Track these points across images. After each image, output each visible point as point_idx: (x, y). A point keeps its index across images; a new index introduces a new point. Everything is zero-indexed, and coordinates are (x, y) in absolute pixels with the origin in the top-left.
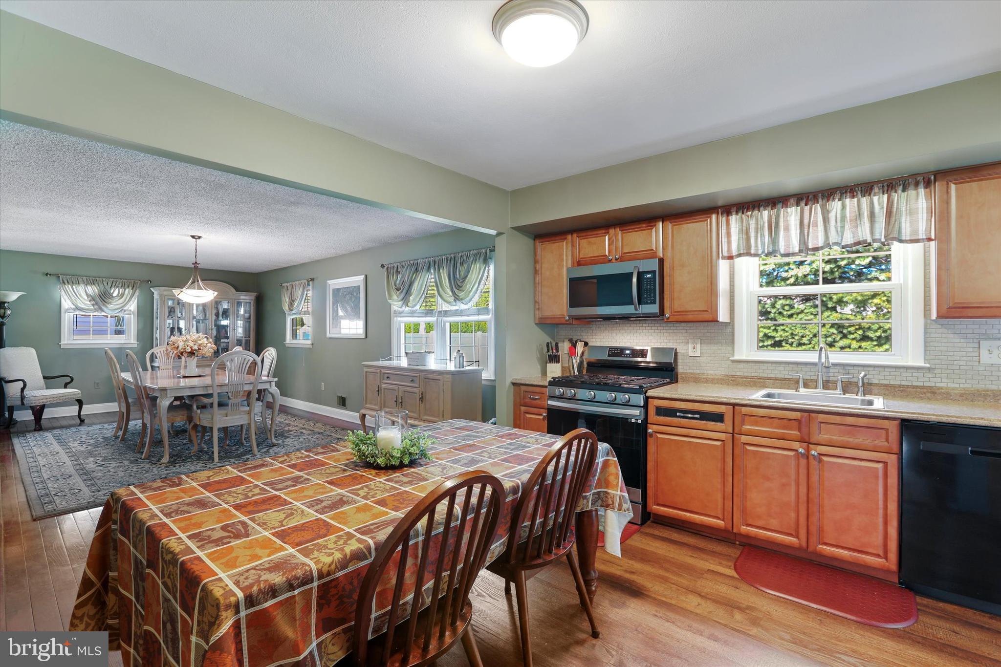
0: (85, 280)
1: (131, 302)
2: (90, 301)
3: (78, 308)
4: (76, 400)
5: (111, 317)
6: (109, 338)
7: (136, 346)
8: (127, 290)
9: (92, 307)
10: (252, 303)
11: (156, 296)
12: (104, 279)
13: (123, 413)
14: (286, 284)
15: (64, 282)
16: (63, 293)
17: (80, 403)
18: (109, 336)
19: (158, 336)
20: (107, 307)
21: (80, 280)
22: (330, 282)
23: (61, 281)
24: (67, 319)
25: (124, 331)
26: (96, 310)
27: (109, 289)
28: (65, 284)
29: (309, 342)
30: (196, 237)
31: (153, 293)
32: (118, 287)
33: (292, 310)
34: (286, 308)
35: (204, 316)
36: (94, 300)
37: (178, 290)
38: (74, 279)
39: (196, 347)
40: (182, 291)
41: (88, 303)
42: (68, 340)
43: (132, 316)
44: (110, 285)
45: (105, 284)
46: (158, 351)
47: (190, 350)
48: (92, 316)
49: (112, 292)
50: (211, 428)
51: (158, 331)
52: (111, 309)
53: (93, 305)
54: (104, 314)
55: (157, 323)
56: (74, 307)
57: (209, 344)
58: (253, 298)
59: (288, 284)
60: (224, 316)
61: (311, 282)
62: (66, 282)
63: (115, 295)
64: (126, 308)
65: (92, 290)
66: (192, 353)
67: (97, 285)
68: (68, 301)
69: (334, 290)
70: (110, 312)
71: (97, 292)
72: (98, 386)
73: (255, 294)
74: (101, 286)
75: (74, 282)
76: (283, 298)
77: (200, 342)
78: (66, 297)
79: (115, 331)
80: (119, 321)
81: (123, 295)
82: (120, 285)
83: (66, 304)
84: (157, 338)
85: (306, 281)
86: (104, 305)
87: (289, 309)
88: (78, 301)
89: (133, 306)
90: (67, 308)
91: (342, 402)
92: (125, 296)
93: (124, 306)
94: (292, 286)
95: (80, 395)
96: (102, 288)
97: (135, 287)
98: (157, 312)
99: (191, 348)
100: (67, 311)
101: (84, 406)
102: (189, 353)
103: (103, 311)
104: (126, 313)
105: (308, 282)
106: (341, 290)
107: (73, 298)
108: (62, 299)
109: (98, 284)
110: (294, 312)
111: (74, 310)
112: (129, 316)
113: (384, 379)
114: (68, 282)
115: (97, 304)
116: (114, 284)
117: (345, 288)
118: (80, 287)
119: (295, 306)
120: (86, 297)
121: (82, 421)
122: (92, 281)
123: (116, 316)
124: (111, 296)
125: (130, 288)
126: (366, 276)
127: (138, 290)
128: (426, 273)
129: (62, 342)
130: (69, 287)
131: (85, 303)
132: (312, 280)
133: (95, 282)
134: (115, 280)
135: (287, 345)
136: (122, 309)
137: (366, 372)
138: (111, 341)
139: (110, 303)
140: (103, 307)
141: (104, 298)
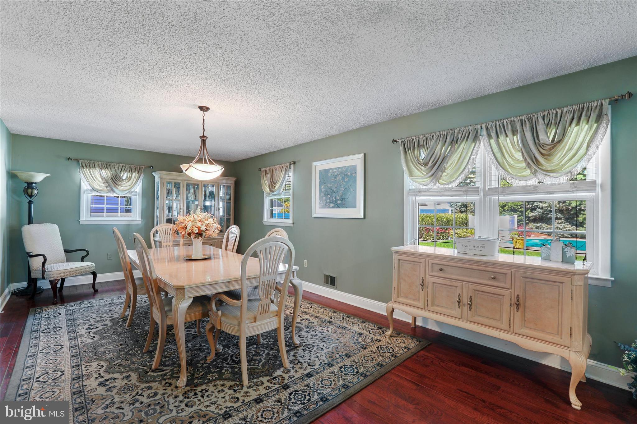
0: (100, 165)
1: (137, 184)
2: (104, 183)
3: (94, 189)
4: (91, 273)
5: (121, 197)
6: (119, 216)
7: (140, 222)
8: (134, 174)
9: (106, 189)
10: (232, 187)
11: (157, 179)
12: (116, 164)
13: (130, 295)
14: (265, 169)
15: (83, 166)
16: (82, 175)
17: (94, 274)
18: (119, 213)
19: (158, 214)
20: (117, 188)
21: (96, 164)
22: (315, 164)
23: (81, 166)
24: (86, 199)
25: (131, 210)
26: (109, 191)
27: (119, 173)
28: (84, 168)
29: (290, 221)
30: (204, 109)
31: (155, 177)
32: (126, 171)
33: (273, 192)
34: (266, 189)
35: (194, 197)
36: (107, 182)
37: (187, 165)
38: (90, 164)
39: (203, 228)
40: (191, 166)
41: (103, 185)
42: (86, 217)
43: (138, 196)
44: (120, 169)
45: (116, 168)
46: (160, 229)
47: (197, 231)
48: (105, 197)
49: (122, 175)
50: (238, 338)
51: (159, 210)
52: (120, 191)
53: (106, 187)
54: (115, 195)
55: (157, 203)
56: (90, 188)
57: (215, 225)
58: (233, 182)
59: (267, 169)
60: (210, 197)
61: (292, 166)
62: (84, 166)
63: (124, 178)
64: (133, 190)
65: (107, 173)
66: (199, 234)
67: (109, 169)
68: (86, 182)
69: (321, 172)
70: (120, 193)
71: (109, 175)
72: (110, 257)
73: (234, 179)
74: (113, 170)
75: (91, 167)
76: (263, 182)
77: (207, 222)
78: (84, 179)
79: (125, 210)
80: (128, 201)
81: (130, 178)
82: (128, 170)
83: (85, 186)
84: (157, 216)
85: (287, 164)
86: (115, 186)
87: (270, 190)
88: (94, 183)
89: (138, 188)
90: (85, 189)
91: (331, 281)
92: (132, 179)
93: (132, 187)
94: (272, 170)
95: (94, 268)
96: (114, 172)
97: (140, 172)
98: (158, 194)
99: (199, 228)
100: (85, 191)
101: (98, 275)
102: (197, 233)
103: (114, 192)
104: (133, 194)
105: (290, 164)
106: (330, 171)
107: (90, 180)
108: (81, 180)
109: (111, 169)
110: (274, 193)
111: (91, 191)
112: (136, 196)
113: (432, 271)
114: (86, 166)
115: (109, 185)
116: (123, 169)
117: (335, 169)
118: (96, 171)
119: (276, 188)
120: (101, 180)
121: (96, 291)
122: (105, 166)
123: (125, 197)
124: (121, 179)
125: (136, 172)
126: (365, 155)
127: (142, 175)
128: (472, 143)
129: (81, 219)
130: (87, 171)
131: (100, 185)
132: (294, 163)
133: (108, 167)
134: (125, 165)
135: (264, 223)
136: (130, 191)
137: (399, 260)
138: (120, 218)
139: (120, 185)
140: (114, 189)
141: (115, 180)
